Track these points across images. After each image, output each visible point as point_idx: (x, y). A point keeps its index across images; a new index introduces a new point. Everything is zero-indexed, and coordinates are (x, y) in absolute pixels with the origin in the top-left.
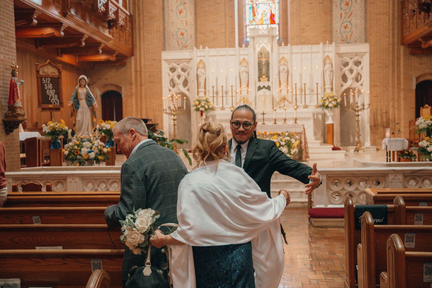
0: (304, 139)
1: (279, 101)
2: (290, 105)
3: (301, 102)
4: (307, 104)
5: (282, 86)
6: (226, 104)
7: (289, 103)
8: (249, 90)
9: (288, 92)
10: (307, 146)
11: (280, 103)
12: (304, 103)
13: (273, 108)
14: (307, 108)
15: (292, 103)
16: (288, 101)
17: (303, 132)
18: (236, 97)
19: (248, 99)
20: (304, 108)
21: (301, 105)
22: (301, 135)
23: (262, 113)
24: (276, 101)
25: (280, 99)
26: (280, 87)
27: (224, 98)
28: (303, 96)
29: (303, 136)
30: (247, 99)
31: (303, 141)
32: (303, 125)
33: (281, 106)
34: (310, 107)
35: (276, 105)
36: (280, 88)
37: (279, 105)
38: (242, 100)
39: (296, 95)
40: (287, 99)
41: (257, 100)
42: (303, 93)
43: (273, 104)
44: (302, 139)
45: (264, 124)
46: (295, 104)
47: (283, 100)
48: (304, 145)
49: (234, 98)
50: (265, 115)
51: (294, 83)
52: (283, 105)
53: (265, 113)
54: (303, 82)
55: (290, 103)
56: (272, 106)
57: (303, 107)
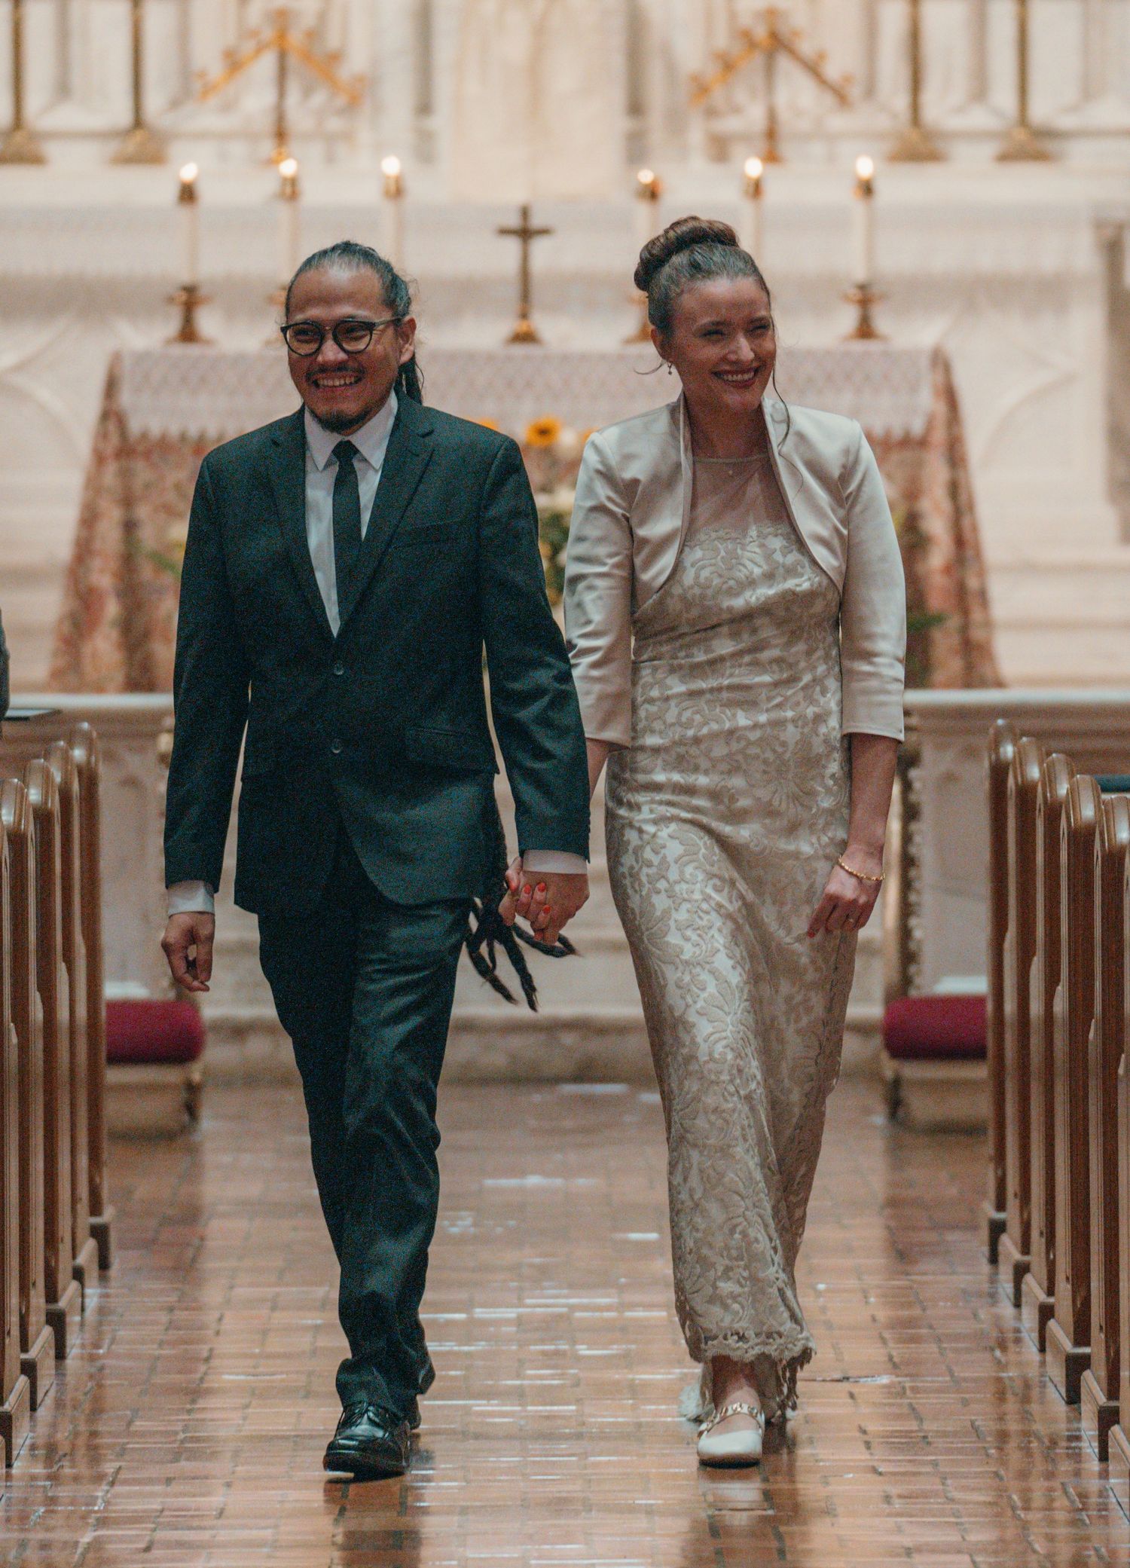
0: (946, 505)
1: (711, 71)
2: (838, 122)
3: (980, 90)
4: (1041, 111)
6: (63, 89)
7: (829, 99)
10: (973, 583)
11: (718, 96)
12: (1004, 96)
13: (636, 149)
14: (1040, 156)
15: (870, 90)
16: (813, 69)
17: (939, 436)
19: (333, 41)
20: (1006, 157)
21: (979, 118)
22: (919, 465)
23: (514, 221)
24: (671, 68)
25: (722, 40)
27: (38, 17)
28: (1002, 17)
29: (936, 473)
30: (314, 35)
31: (937, 525)
32: (940, 362)
33: (730, 124)
34: (1080, 154)
35: (676, 124)
37: (711, 113)
38: (259, 50)
40: (806, 47)
41: (444, 52)
43: (636, 107)
44: (925, 505)
45: (526, 338)
46: (901, 102)
47: (758, 60)
48: (948, 570)
49: (158, 20)
50: (540, 248)
52: (754, 116)
53: (537, 221)
55: (841, 97)
56: (622, 123)
57: (990, 149)
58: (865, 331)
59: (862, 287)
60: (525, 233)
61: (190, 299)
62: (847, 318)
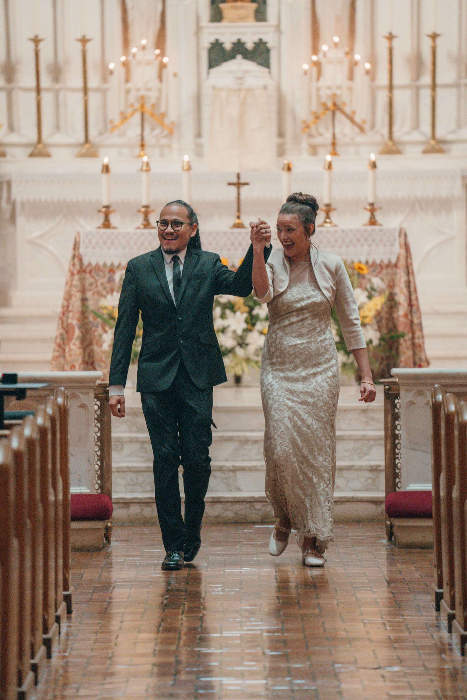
0: (405, 290)
1: (310, 119)
2: (360, 139)
3: (417, 126)
4: (440, 133)
5: (324, 48)
6: (58, 127)
7: (357, 130)
8: (165, 60)
9: (351, 77)
10: (416, 321)
11: (313, 128)
12: (426, 127)
13: (281, 151)
14: (440, 151)
15: (373, 126)
16: (351, 118)
17: (402, 263)
18: (104, 92)
19: (163, 109)
20: (425, 152)
21: (416, 136)
22: (395, 274)
23: (234, 180)
24: (295, 118)
25: (314, 108)
26: (315, 50)
27: (47, 98)
28: (426, 95)
29: (401, 277)
30: (155, 106)
31: (401, 298)
32: (403, 234)
33: (318, 140)
34: (456, 149)
35: (297, 140)
36: (315, 58)
37: (310, 136)
38: (134, 112)
39: (391, 88)
40: (348, 110)
41: (206, 113)
42: (426, 79)
43: (281, 134)
44: (397, 290)
45: (239, 225)
46: (385, 131)
47: (329, 114)
48: (406, 316)
49: (94, 100)
50: (243, 189)
51: (382, 31)
52: (328, 137)
53: (243, 180)
54: (428, 28)
55: (362, 129)
56: (276, 140)
57: (421, 148)
58: (373, 222)
59: (372, 205)
60: (239, 185)
61: (107, 211)
62: (366, 216)
